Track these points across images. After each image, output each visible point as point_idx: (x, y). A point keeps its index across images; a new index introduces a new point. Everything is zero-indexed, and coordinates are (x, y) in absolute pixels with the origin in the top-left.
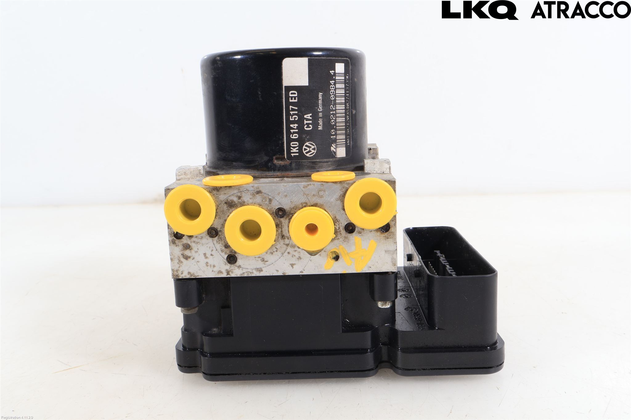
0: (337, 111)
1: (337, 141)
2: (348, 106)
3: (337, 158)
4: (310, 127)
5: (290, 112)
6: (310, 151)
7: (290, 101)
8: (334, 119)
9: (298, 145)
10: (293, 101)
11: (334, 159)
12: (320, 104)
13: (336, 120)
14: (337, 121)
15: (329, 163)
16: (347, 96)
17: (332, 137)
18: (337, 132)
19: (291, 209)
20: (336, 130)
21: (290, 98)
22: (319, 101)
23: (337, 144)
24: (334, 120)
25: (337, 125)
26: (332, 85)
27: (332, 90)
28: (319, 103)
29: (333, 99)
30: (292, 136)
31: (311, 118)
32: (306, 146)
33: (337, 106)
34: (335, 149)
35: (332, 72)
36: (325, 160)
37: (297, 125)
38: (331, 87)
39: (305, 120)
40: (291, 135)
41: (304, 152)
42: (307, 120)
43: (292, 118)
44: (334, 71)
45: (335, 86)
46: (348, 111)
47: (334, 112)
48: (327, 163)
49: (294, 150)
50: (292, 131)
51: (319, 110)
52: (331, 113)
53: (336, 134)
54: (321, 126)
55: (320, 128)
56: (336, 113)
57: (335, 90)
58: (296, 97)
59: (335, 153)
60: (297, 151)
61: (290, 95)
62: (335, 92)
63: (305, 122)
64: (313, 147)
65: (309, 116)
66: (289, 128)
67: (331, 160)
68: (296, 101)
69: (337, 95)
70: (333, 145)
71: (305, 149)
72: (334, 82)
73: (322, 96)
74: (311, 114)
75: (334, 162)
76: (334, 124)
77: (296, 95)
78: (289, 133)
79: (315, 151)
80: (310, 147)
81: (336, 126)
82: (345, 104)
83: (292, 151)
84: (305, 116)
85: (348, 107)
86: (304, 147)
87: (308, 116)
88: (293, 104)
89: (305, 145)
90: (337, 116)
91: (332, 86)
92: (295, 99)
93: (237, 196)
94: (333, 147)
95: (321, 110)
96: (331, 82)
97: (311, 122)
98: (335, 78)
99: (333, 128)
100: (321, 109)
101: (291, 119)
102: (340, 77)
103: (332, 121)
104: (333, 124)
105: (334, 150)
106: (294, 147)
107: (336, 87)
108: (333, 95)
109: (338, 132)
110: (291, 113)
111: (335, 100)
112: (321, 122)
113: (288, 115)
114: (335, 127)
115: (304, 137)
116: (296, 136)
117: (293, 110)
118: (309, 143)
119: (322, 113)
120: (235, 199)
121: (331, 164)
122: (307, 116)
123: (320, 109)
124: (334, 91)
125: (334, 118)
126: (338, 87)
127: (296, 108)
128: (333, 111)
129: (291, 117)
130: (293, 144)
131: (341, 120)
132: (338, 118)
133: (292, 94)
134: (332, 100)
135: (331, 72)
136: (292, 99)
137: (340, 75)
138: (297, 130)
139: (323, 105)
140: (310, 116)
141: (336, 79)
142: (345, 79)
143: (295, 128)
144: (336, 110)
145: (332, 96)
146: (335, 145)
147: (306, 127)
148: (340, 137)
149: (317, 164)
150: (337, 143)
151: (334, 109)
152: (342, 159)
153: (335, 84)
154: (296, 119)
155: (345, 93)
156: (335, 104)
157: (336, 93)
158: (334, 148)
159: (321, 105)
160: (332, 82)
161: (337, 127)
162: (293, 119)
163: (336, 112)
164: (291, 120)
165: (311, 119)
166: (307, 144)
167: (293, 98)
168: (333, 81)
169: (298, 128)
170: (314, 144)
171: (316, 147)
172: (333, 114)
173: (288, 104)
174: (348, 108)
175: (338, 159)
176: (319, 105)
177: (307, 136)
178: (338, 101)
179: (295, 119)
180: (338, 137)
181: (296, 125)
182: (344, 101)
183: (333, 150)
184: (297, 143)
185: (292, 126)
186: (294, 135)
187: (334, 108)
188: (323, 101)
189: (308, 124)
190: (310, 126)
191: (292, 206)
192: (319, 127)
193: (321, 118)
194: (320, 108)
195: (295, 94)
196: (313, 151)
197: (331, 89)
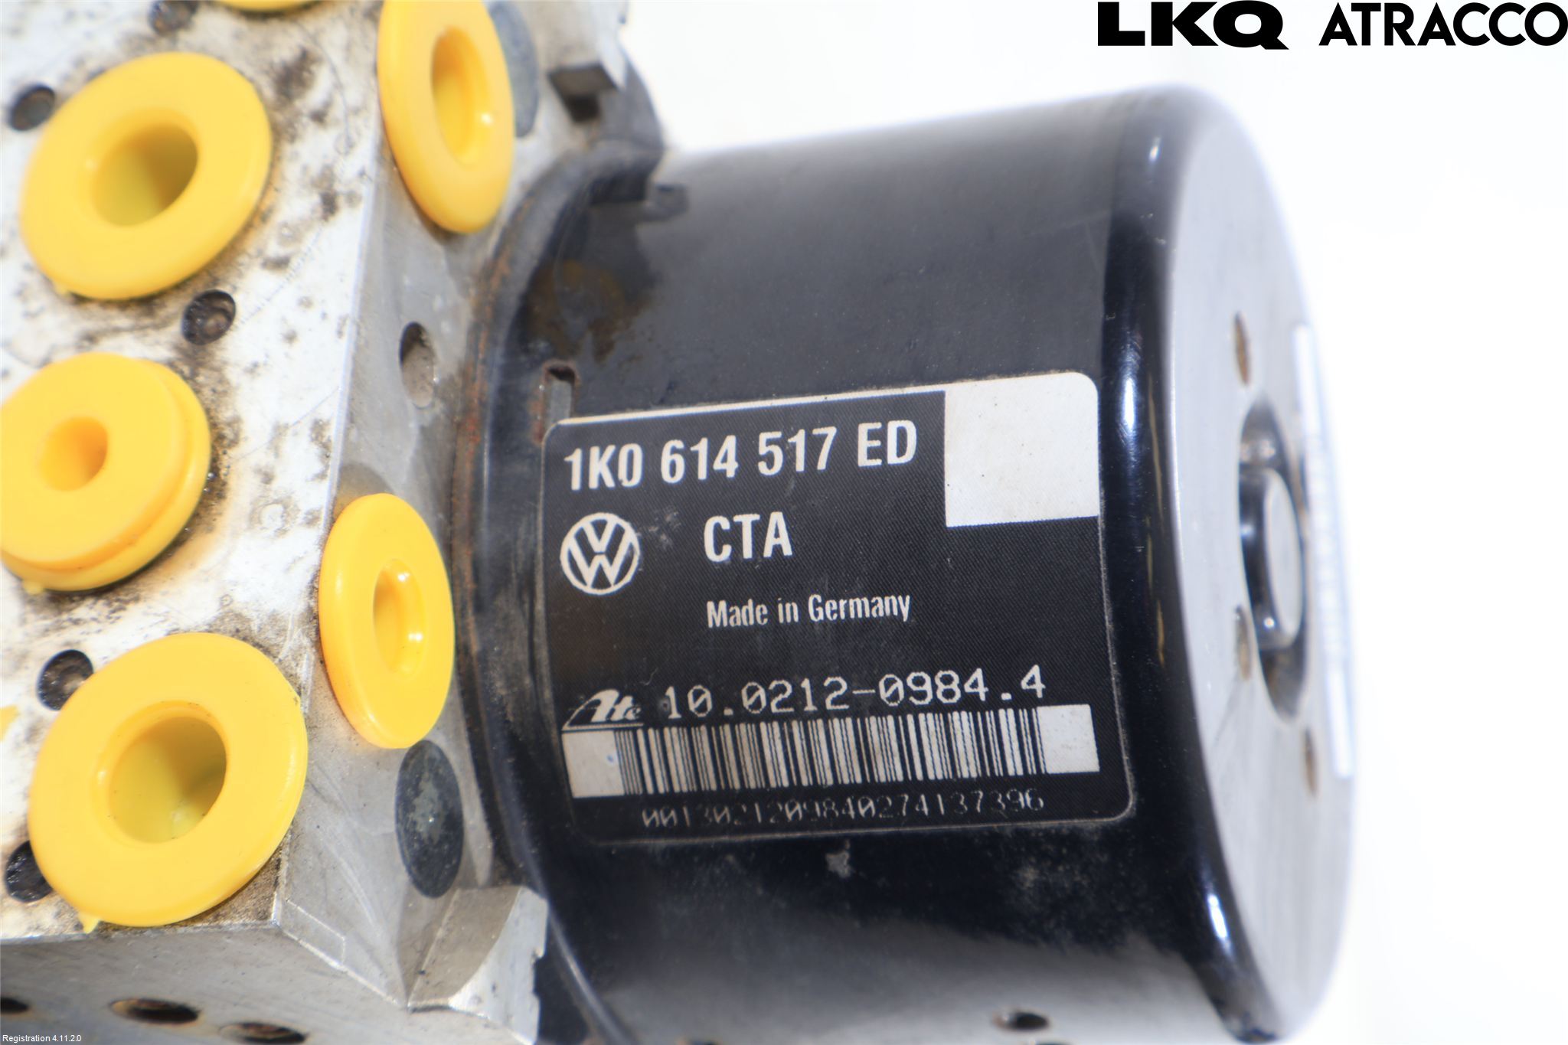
0: (820, 722)
1: (651, 732)
2: (862, 812)
3: (561, 732)
4: (718, 551)
5: (802, 433)
6: (589, 554)
7: (864, 429)
8: (774, 709)
9: (626, 484)
10: (864, 444)
11: (550, 713)
12: (847, 607)
13: (768, 717)
14: (763, 725)
15: (527, 681)
16: (915, 800)
17: (671, 692)
18: (703, 728)
19: (218, 370)
20: (715, 720)
21: (878, 426)
22: (865, 600)
23: (634, 730)
24: (764, 704)
25: (743, 726)
26: (961, 686)
27: (935, 687)
28: (851, 602)
29: (884, 695)
30: (674, 451)
31: (768, 552)
32: (619, 533)
33: (849, 721)
34: (609, 721)
35: (1033, 678)
36: (543, 654)
37: (731, 474)
38: (947, 680)
39: (756, 517)
40: (679, 444)
41: (586, 523)
42: (760, 531)
43: (769, 442)
44: (1040, 695)
45: (958, 707)
46: (831, 814)
47: (810, 707)
48: (525, 668)
49: (599, 467)
50: (702, 447)
51: (816, 604)
52: (806, 684)
53: (688, 722)
54: (729, 615)
55: (717, 614)
56: (805, 718)
57: (936, 707)
58: (884, 459)
59: (585, 719)
60: (593, 484)
61: (893, 427)
62: (925, 709)
63: (747, 520)
64: (612, 573)
65: (777, 541)
66: (714, 429)
67: (548, 694)
68: (863, 461)
69: (910, 718)
70: (628, 701)
71: (599, 527)
72: (983, 698)
73: (894, 620)
74: (787, 551)
75: (539, 717)
76: (747, 703)
77: (893, 459)
78: (689, 430)
79: (589, 589)
80: (611, 553)
81: (733, 722)
82: (869, 789)
83: (595, 451)
84: (777, 518)
85: (856, 808)
86: (612, 520)
87: (779, 537)
88: (845, 446)
89: (626, 526)
90: (790, 727)
91: (954, 686)
92: (872, 453)
93: (328, 104)
94: (619, 701)
95: (816, 614)
96: (978, 674)
97: (748, 553)
98: (1006, 705)
99: (719, 702)
100: (821, 617)
101: (764, 437)
102: (1016, 745)
103: (761, 693)
104: (740, 700)
105: (600, 715)
106: (613, 465)
107: (956, 714)
108: (908, 691)
109: (702, 734)
110: (799, 439)
111: (879, 709)
112: (750, 614)
113: (786, 421)
114: (728, 712)
115: (668, 519)
116: (673, 472)
117: (814, 445)
118: (631, 548)
119: (796, 619)
120: (313, 98)
121: (522, 693)
122: (777, 530)
123: (820, 609)
124: (930, 697)
125: (780, 705)
126: (957, 724)
127: (822, 465)
128: (820, 692)
129: (778, 435)
130: (631, 456)
131: (774, 756)
132: (782, 733)
133: (902, 434)
134: (877, 687)
135: (1035, 671)
136: (872, 435)
137: (1027, 740)
138: (702, 474)
139: (843, 628)
140: (777, 549)
141: (1002, 712)
142: (1008, 783)
143: (718, 465)
144: (825, 715)
145: (899, 684)
146: (631, 716)
147: (717, 527)
148: (678, 755)
149: (522, 603)
150: (640, 734)
151: (829, 706)
152: (556, 773)
153: (969, 703)
154: (762, 467)
155: (930, 787)
156: (861, 709)
157: (921, 716)
158: (612, 711)
159: (843, 616)
160: (981, 682)
161: (727, 728)
162: (763, 450)
163: (814, 716)
164: (757, 440)
165: (762, 551)
166: (631, 537)
167: (877, 443)
168: (982, 691)
169: (716, 476)
170: (628, 578)
171: (614, 589)
172: (798, 692)
173: (847, 418)
174: (852, 813)
175: (555, 741)
176: (842, 602)
177: (671, 535)
178: (874, 728)
179: (762, 458)
180: (675, 737)
181: (731, 468)
182: (882, 776)
183: (598, 703)
184: (637, 479)
185: (730, 443)
186: (680, 461)
187: (835, 702)
188: (867, 623)
189: (733, 536)
190: (727, 550)
191: (233, 375)
192: (723, 604)
193: (773, 614)
194: (824, 610)
195: (901, 450)
196: (589, 574)
197: (938, 681)
